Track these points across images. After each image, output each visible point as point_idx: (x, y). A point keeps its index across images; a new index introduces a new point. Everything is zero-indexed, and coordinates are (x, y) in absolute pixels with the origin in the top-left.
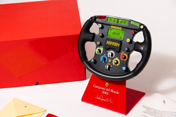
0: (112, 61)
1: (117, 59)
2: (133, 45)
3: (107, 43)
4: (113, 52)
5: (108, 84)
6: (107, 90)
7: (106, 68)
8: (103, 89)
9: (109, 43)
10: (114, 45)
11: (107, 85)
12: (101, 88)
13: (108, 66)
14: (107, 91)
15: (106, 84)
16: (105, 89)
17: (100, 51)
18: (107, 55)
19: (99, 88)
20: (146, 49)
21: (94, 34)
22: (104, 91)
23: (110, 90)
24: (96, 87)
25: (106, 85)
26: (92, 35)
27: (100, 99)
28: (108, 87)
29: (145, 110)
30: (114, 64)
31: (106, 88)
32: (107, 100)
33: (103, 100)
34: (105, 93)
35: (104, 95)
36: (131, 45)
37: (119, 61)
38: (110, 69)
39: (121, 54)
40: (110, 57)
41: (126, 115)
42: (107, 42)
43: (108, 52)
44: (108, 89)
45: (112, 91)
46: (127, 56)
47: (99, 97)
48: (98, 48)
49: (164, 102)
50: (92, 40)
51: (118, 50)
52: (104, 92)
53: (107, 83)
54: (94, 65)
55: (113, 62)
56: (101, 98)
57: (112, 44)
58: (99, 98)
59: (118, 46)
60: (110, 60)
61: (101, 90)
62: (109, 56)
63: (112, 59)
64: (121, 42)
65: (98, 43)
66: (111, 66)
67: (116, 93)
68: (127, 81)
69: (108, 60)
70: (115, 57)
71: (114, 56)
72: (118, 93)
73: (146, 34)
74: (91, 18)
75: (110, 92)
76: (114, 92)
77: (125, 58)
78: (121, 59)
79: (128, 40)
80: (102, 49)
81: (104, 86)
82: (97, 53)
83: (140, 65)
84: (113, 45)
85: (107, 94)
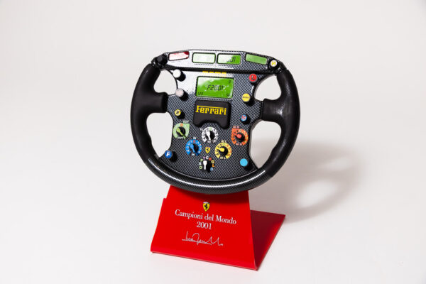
0: (213, 151)
1: (224, 144)
2: (256, 107)
3: (197, 111)
4: (212, 129)
5: (208, 205)
6: (208, 218)
7: (201, 168)
8: (197, 216)
9: (202, 109)
10: (213, 113)
11: (206, 206)
12: (193, 216)
13: (205, 163)
14: (208, 222)
15: (204, 205)
16: (203, 217)
17: (183, 130)
18: (199, 139)
19: (188, 216)
20: (290, 112)
21: (165, 96)
22: (201, 221)
23: (215, 218)
24: (182, 214)
25: (204, 208)
26: (161, 98)
27: (194, 241)
28: (210, 212)
30: (218, 156)
31: (205, 214)
32: (210, 242)
33: (200, 242)
34: (204, 225)
35: (202, 230)
36: (252, 108)
37: (228, 147)
38: (212, 169)
39: (233, 130)
40: (206, 142)
41: (257, 270)
42: (198, 109)
43: (201, 132)
44: (210, 215)
45: (219, 219)
46: (246, 135)
47: (190, 236)
48: (179, 125)
50: (163, 109)
51: (224, 123)
52: (201, 225)
53: (205, 203)
54: (171, 165)
55: (216, 153)
56: (195, 238)
57: (209, 112)
58: (192, 240)
59: (223, 113)
60: (208, 150)
61: (195, 221)
62: (205, 140)
63: (213, 145)
64: (228, 106)
65: (178, 113)
66: (213, 162)
67: (229, 221)
68: (249, 191)
69: (204, 149)
70: (219, 141)
71: (216, 138)
72: (233, 221)
73: (284, 77)
74: (156, 59)
75: (215, 223)
76: (225, 220)
77: (242, 139)
78: (234, 143)
79: (246, 98)
80: (186, 126)
81: (200, 211)
82: (176, 135)
83: (281, 150)
84: (211, 113)
85: (209, 226)
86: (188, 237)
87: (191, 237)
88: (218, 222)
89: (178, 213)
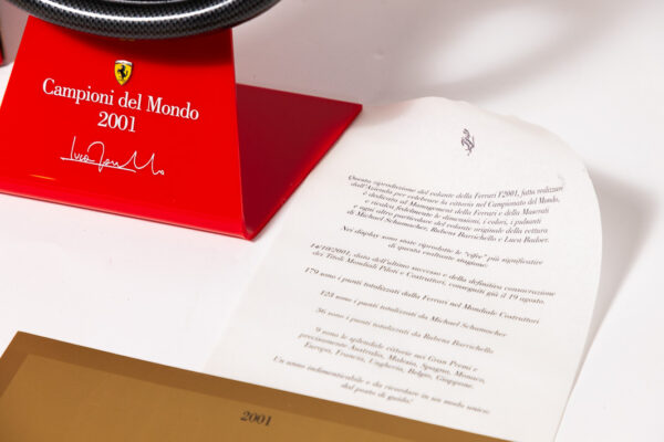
5: (128, 70)
6: (128, 103)
8: (100, 98)
11: (122, 71)
12: (88, 96)
14: (128, 112)
15: (118, 67)
16: (115, 101)
19: (77, 96)
22: (109, 109)
23: (145, 103)
24: (60, 92)
25: (118, 76)
27: (92, 162)
28: (133, 87)
29: (359, 198)
31: (119, 93)
32: (131, 166)
33: (106, 164)
34: (118, 122)
35: (111, 135)
41: (252, 237)
44: (133, 96)
45: (156, 105)
47: (81, 150)
49: (468, 143)
52: (107, 120)
53: (120, 63)
56: (95, 155)
58: (86, 160)
61: (93, 109)
67: (180, 113)
72: (190, 113)
75: (144, 117)
76: (171, 110)
81: (106, 83)
85: (130, 125)
86: (77, 151)
87: (84, 153)
88: (153, 114)
89: (50, 87)
